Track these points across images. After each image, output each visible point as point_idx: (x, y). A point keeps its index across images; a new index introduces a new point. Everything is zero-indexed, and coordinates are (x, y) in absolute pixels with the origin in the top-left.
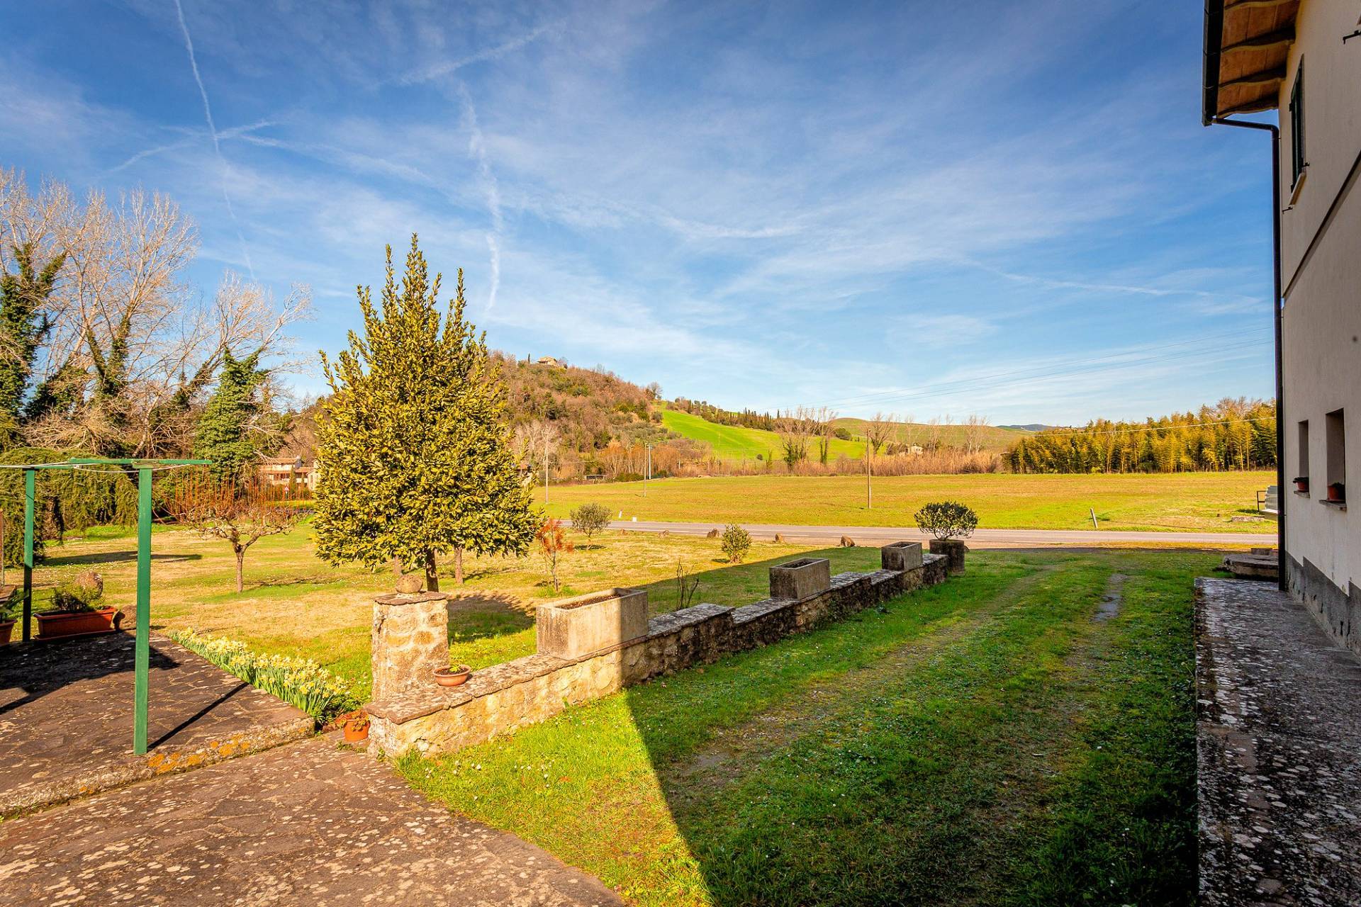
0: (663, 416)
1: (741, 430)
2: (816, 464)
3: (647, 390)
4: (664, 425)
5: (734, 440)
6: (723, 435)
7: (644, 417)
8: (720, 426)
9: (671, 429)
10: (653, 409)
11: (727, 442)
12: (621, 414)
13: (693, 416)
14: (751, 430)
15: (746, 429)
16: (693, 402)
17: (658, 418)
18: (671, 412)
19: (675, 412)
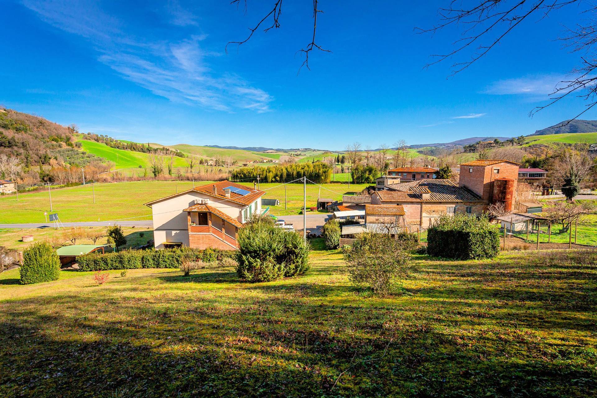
0: (82, 144)
1: (129, 152)
2: (167, 175)
3: (69, 128)
4: (82, 149)
5: (125, 158)
6: (119, 155)
7: (71, 145)
8: (117, 149)
9: (88, 152)
10: (75, 140)
11: (122, 159)
12: (54, 143)
13: (100, 144)
14: (134, 152)
15: (132, 152)
16: (99, 136)
17: (79, 145)
18: (86, 140)
19: (89, 141)
